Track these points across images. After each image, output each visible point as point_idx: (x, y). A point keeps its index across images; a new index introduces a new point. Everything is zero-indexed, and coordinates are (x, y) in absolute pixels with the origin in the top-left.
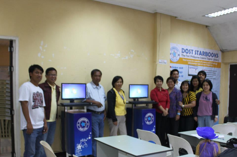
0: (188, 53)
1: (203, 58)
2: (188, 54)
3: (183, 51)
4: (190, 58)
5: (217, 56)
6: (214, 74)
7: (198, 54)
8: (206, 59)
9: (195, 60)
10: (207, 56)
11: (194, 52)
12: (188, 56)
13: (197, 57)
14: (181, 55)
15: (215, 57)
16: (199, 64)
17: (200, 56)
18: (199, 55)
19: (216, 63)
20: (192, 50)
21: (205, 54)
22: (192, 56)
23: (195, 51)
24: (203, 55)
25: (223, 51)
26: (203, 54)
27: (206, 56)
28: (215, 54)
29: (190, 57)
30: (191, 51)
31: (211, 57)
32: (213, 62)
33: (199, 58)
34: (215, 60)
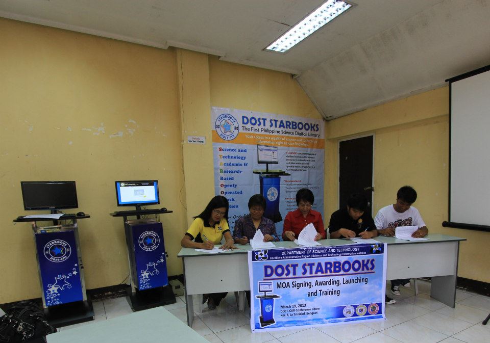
0: (257, 124)
1: (287, 133)
2: (256, 127)
3: (245, 121)
4: (260, 133)
5: (316, 129)
6: (310, 159)
7: (276, 126)
8: (293, 133)
9: (271, 136)
10: (295, 128)
11: (268, 123)
12: (255, 130)
13: (275, 132)
14: (241, 129)
15: (311, 130)
16: (279, 143)
17: (282, 128)
18: (280, 127)
19: (315, 140)
20: (264, 120)
21: (291, 126)
22: (264, 130)
23: (271, 121)
24: (287, 128)
25: (327, 120)
26: (287, 125)
27: (293, 128)
28: (311, 124)
29: (260, 130)
30: (262, 121)
31: (303, 131)
32: (309, 139)
33: (279, 132)
34: (312, 135)
